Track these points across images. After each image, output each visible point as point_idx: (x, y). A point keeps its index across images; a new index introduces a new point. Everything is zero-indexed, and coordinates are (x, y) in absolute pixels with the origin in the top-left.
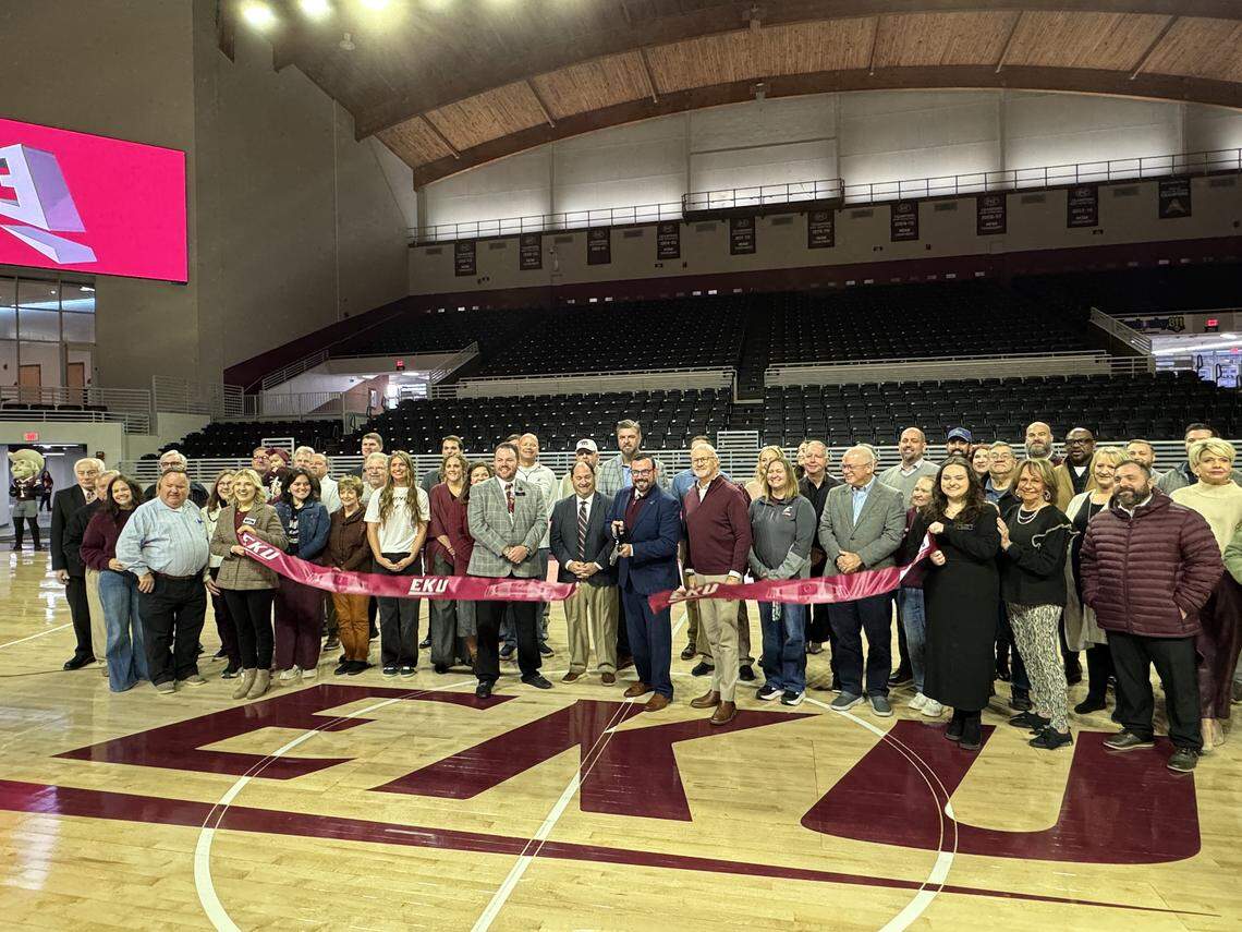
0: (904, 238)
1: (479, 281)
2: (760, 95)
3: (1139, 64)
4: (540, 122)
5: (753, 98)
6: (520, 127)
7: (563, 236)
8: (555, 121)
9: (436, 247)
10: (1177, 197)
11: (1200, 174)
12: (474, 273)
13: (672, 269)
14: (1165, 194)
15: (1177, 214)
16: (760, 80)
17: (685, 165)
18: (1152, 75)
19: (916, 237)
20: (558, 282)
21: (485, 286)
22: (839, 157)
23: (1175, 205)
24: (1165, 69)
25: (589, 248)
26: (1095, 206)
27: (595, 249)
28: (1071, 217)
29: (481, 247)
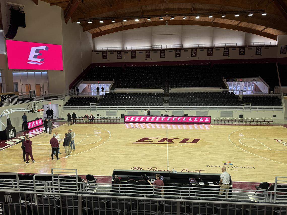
0: (194, 56)
1: (108, 61)
2: (167, 24)
3: (238, 24)
4: (120, 26)
5: (165, 24)
6: (116, 27)
7: (126, 51)
8: (124, 26)
9: (98, 52)
10: (242, 51)
11: (246, 47)
12: (107, 59)
13: (148, 60)
14: (240, 50)
15: (242, 54)
16: (167, 21)
17: (151, 38)
18: (240, 27)
19: (196, 56)
20: (125, 62)
21: (109, 62)
22: (182, 38)
23: (242, 52)
24: (242, 26)
25: (132, 55)
26: (228, 52)
27: (133, 55)
28: (224, 54)
29: (108, 53)
